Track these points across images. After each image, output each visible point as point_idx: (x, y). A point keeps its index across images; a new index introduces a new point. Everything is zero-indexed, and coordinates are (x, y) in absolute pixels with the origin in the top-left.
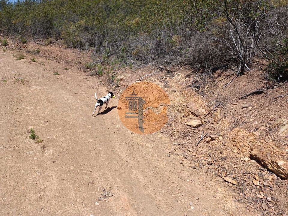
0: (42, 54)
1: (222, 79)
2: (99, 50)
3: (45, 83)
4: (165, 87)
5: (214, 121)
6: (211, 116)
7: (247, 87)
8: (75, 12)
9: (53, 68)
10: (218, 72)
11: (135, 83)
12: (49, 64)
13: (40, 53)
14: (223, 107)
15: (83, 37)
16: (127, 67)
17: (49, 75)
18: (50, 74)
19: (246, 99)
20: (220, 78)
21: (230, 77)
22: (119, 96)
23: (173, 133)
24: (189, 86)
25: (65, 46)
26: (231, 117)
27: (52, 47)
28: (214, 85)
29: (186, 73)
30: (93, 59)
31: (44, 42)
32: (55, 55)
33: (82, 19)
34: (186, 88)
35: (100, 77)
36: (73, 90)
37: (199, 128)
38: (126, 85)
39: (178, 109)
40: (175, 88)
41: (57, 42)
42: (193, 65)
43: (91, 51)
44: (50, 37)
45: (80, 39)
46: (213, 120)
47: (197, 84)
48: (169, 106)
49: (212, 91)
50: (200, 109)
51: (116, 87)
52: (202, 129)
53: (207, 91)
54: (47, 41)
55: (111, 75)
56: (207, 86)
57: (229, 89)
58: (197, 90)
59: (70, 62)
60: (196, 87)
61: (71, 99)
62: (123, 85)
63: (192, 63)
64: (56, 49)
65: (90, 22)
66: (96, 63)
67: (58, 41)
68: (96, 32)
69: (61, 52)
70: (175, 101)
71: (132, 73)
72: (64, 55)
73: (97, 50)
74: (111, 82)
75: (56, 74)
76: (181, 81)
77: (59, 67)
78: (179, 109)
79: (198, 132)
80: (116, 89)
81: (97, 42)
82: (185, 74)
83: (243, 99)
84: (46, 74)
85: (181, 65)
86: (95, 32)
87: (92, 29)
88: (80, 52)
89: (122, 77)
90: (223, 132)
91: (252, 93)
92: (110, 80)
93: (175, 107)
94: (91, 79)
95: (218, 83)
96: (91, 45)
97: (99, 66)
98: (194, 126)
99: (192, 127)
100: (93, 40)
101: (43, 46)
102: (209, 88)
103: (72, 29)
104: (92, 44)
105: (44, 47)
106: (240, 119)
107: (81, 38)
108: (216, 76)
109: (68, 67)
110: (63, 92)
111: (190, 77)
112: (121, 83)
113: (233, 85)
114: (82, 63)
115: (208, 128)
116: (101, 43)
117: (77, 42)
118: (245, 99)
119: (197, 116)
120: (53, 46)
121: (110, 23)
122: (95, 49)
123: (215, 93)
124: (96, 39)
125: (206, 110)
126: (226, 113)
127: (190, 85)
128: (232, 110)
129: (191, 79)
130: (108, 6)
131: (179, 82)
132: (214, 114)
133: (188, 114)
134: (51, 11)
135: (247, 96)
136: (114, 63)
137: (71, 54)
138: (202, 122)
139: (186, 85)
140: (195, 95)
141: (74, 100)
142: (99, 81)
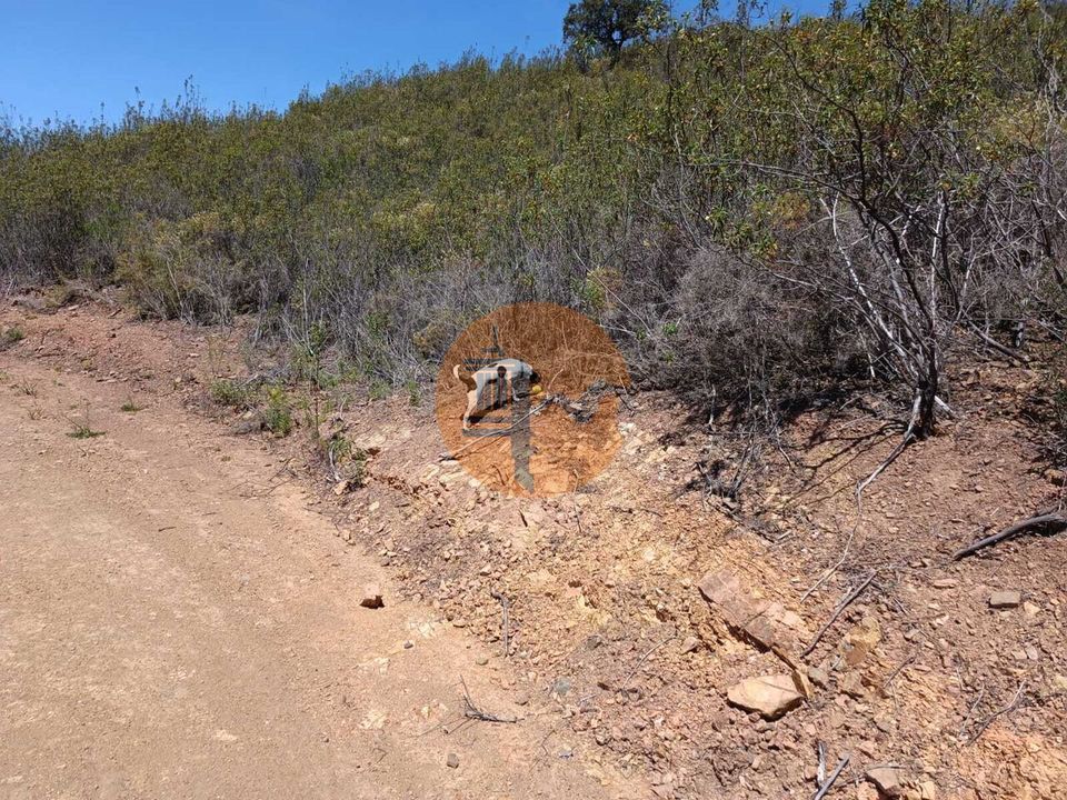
0: (30, 348)
1: (835, 456)
2: (275, 327)
3: (24, 478)
4: (579, 491)
5: (866, 683)
6: (836, 646)
7: (972, 497)
8: (176, 181)
9: (73, 407)
10: (809, 420)
11: (436, 470)
12: (57, 390)
13: (22, 342)
14: (885, 600)
15: (211, 277)
16: (395, 397)
17: (47, 439)
18: (51, 433)
19: (989, 557)
20: (821, 448)
21: (872, 444)
22: (366, 530)
23: (661, 750)
24: (690, 487)
25: (131, 312)
26: (947, 661)
27: (76, 315)
28: (806, 483)
29: (659, 425)
30: (247, 362)
31: (41, 299)
32: (85, 351)
33: (206, 207)
34: (676, 493)
35: (280, 442)
36: (154, 511)
37: (789, 718)
38: (396, 478)
39: (660, 606)
40: (625, 495)
41: (98, 295)
42: (685, 390)
43: (239, 331)
44: (70, 278)
45: (195, 283)
46: (856, 675)
47: (725, 477)
48: (609, 586)
49: (804, 513)
50: (774, 609)
51: (351, 488)
52: (811, 730)
53: (778, 513)
54: (55, 294)
55: (325, 432)
56: (774, 490)
57: (884, 503)
58: (732, 505)
59: (148, 377)
60: (721, 492)
61: (141, 562)
62: (382, 479)
63: (677, 381)
64: (91, 325)
65: (235, 220)
66: (263, 380)
67: (104, 291)
68: (260, 254)
69: (114, 336)
70: (639, 564)
71: (421, 422)
72: (123, 349)
73: (266, 326)
74: (328, 463)
75: (80, 435)
76: (647, 461)
77: (99, 399)
78: (667, 606)
79: (793, 746)
80: (352, 496)
81: (265, 295)
82: (657, 431)
83: (973, 558)
84: (36, 436)
85: (632, 388)
86: (256, 258)
87: (243, 244)
88: (195, 332)
89: (376, 441)
90: (931, 748)
91: (1016, 532)
92: (325, 455)
93: (644, 597)
94: (240, 453)
95: (821, 471)
96: (239, 304)
97: (274, 392)
98: (768, 711)
99: (755, 715)
100: (248, 286)
101: (39, 312)
102: (785, 498)
103: (163, 243)
104: (246, 302)
105: (41, 317)
106: (996, 671)
107: (197, 280)
108: (797, 437)
109: (137, 401)
110: (100, 525)
111: (683, 444)
112: (373, 469)
113: (897, 483)
114: (202, 380)
115: (847, 728)
116: (283, 298)
117: (184, 296)
118: (983, 558)
119: (762, 648)
120: (80, 312)
121: (317, 222)
122: (256, 320)
123: (818, 521)
124: (263, 283)
125: (808, 617)
126: (912, 634)
127: (694, 482)
128: (938, 620)
129: (690, 455)
130: (308, 162)
131: (639, 468)
132: (848, 638)
133: (715, 633)
134: (80, 177)
135: (993, 544)
136: (337, 377)
137: (154, 344)
138: (800, 687)
139: (672, 481)
140: (728, 532)
141: (153, 564)
142: (273, 457)
